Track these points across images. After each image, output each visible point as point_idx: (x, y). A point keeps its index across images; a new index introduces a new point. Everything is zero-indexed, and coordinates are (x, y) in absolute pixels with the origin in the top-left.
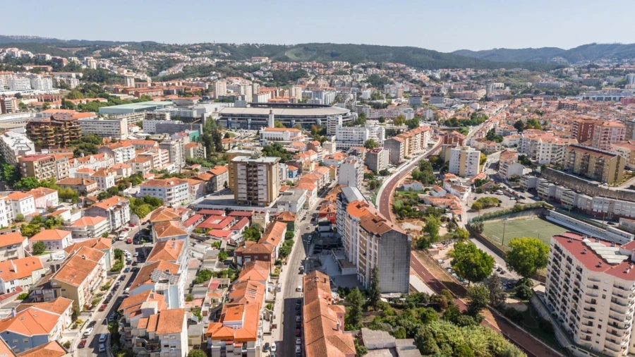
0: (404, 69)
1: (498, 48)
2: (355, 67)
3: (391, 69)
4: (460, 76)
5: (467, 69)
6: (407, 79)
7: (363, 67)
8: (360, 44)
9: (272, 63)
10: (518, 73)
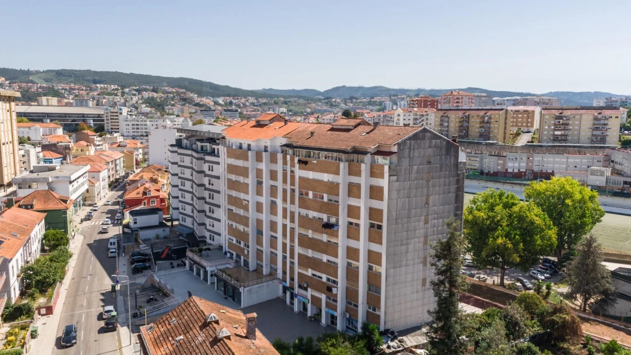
0: (184, 93)
1: (267, 88)
2: (127, 90)
3: (170, 93)
4: (243, 104)
5: (248, 98)
6: (190, 103)
7: (136, 90)
8: (128, 72)
9: (9, 84)
10: (295, 102)
